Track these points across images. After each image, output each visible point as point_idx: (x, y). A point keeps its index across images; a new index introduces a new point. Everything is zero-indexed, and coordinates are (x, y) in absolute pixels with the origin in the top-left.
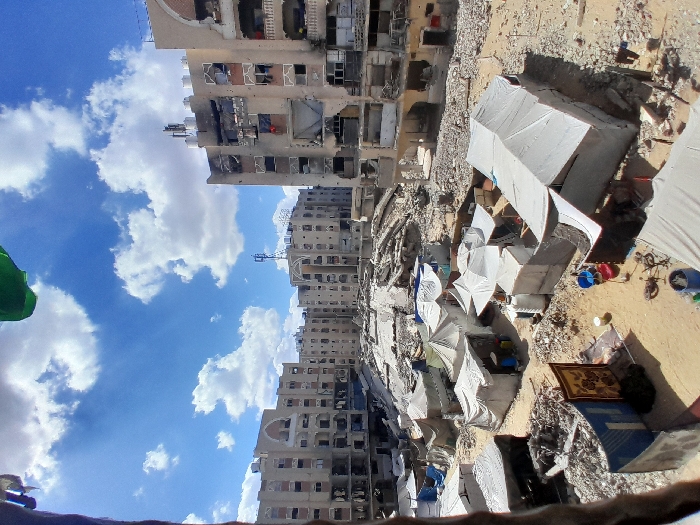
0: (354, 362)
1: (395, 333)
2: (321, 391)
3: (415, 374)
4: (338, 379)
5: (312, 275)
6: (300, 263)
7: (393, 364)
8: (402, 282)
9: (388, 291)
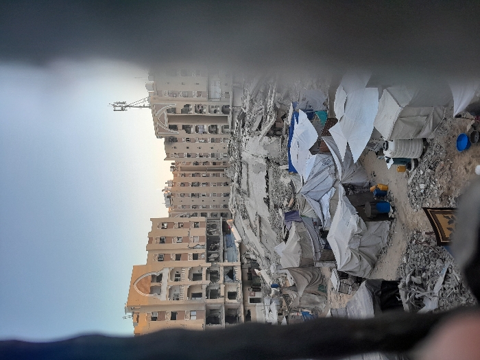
1: (268, 186)
2: (193, 244)
4: (210, 233)
5: (180, 127)
7: (265, 214)
8: (275, 131)
9: (260, 141)
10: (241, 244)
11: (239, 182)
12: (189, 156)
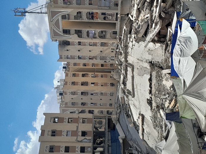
0: (111, 113)
1: (151, 87)
2: (81, 138)
3: (168, 124)
4: (96, 128)
5: (73, 31)
6: (60, 18)
7: (148, 115)
8: (159, 38)
9: (145, 47)
10: (124, 140)
11: (124, 83)
12: (79, 58)
